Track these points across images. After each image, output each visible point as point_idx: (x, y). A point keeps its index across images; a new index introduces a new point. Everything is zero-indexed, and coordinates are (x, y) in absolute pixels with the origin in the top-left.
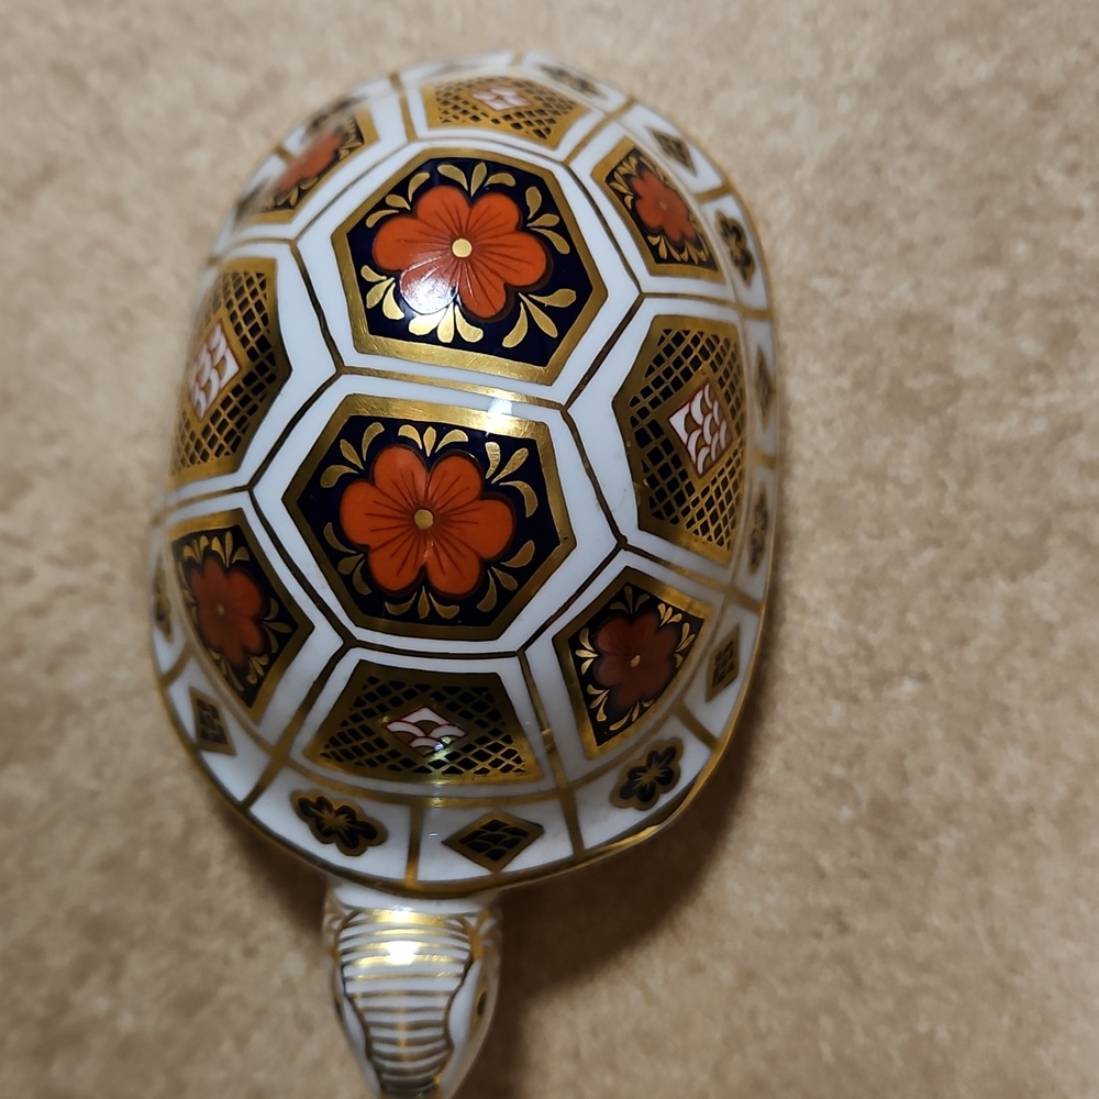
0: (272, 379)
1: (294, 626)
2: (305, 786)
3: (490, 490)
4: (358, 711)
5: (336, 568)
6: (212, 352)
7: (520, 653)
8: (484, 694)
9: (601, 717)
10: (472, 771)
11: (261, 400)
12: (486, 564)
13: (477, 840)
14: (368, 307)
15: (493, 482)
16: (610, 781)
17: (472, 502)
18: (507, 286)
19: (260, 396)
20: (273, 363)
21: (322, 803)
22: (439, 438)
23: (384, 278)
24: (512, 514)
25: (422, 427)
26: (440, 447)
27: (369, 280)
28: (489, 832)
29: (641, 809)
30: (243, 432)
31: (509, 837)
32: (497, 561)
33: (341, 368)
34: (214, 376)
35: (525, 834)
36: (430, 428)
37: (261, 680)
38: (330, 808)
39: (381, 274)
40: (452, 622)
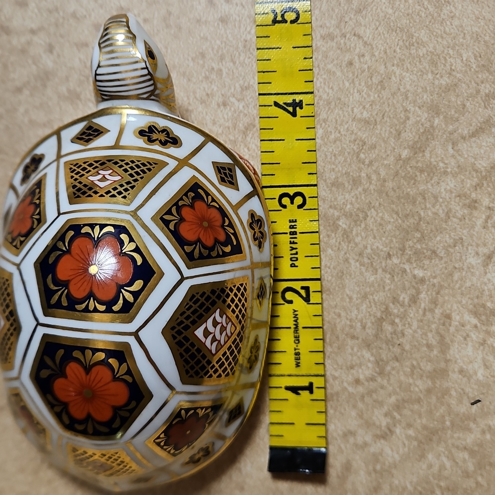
0: (173, 328)
1: (162, 219)
2: (172, 150)
3: (65, 284)
4: (133, 184)
5: (137, 245)
6: (214, 339)
7: (59, 214)
8: (76, 195)
9: (37, 191)
10: (90, 163)
11: (178, 318)
12: (68, 252)
13: (96, 133)
14: (125, 364)
15: (64, 288)
16: (43, 164)
17: (73, 279)
18: (66, 377)
19: (179, 321)
20: (173, 336)
21: (164, 144)
22: (87, 306)
23: (120, 377)
24: (57, 275)
25: (96, 310)
26: (87, 302)
27: (128, 376)
28: (91, 137)
29: (36, 155)
30: (188, 304)
31: (84, 136)
32: (64, 253)
33: (136, 334)
34: (211, 328)
35: (78, 138)
36: (91, 310)
37: (186, 194)
38: (160, 141)
39: (122, 379)
40: (85, 225)
